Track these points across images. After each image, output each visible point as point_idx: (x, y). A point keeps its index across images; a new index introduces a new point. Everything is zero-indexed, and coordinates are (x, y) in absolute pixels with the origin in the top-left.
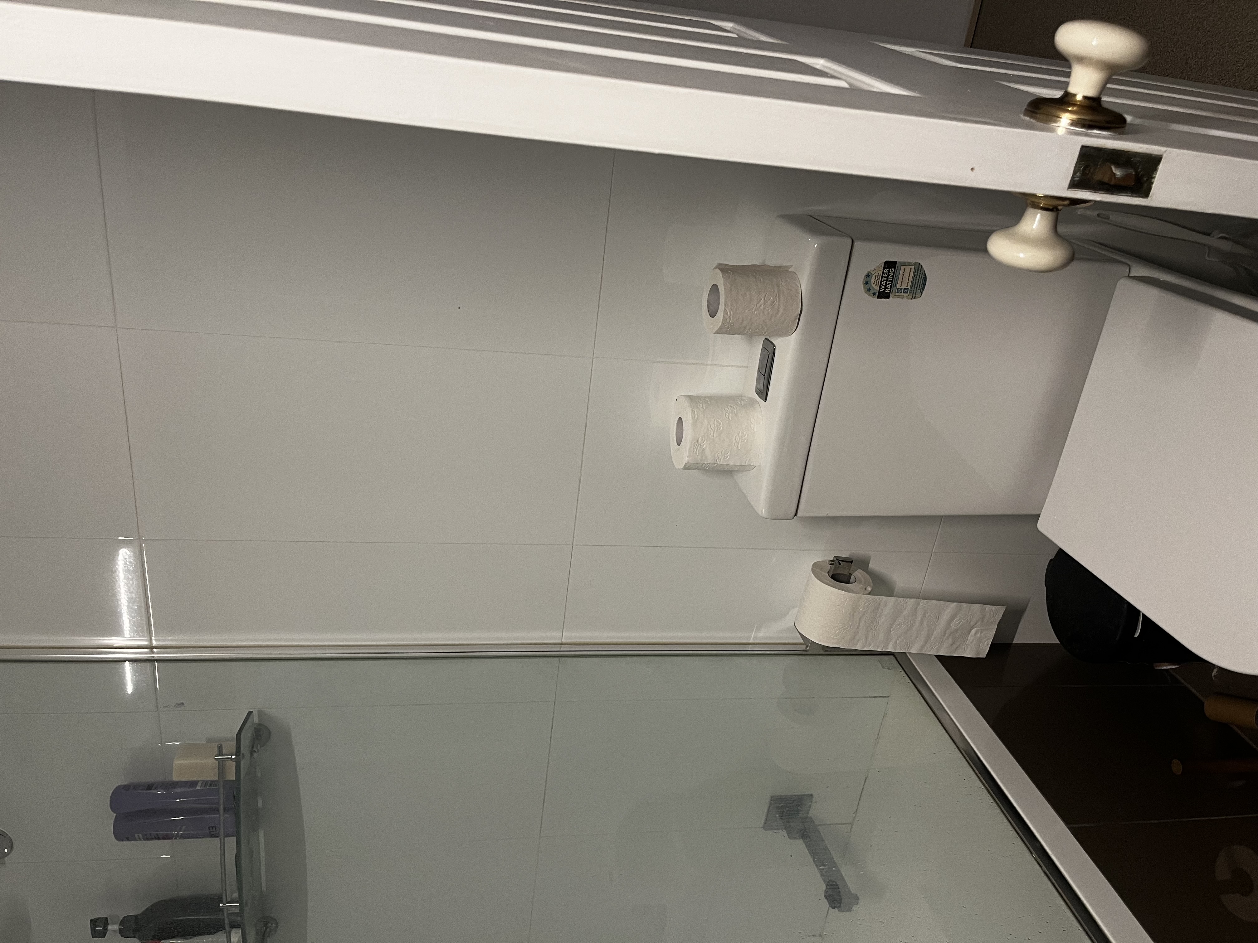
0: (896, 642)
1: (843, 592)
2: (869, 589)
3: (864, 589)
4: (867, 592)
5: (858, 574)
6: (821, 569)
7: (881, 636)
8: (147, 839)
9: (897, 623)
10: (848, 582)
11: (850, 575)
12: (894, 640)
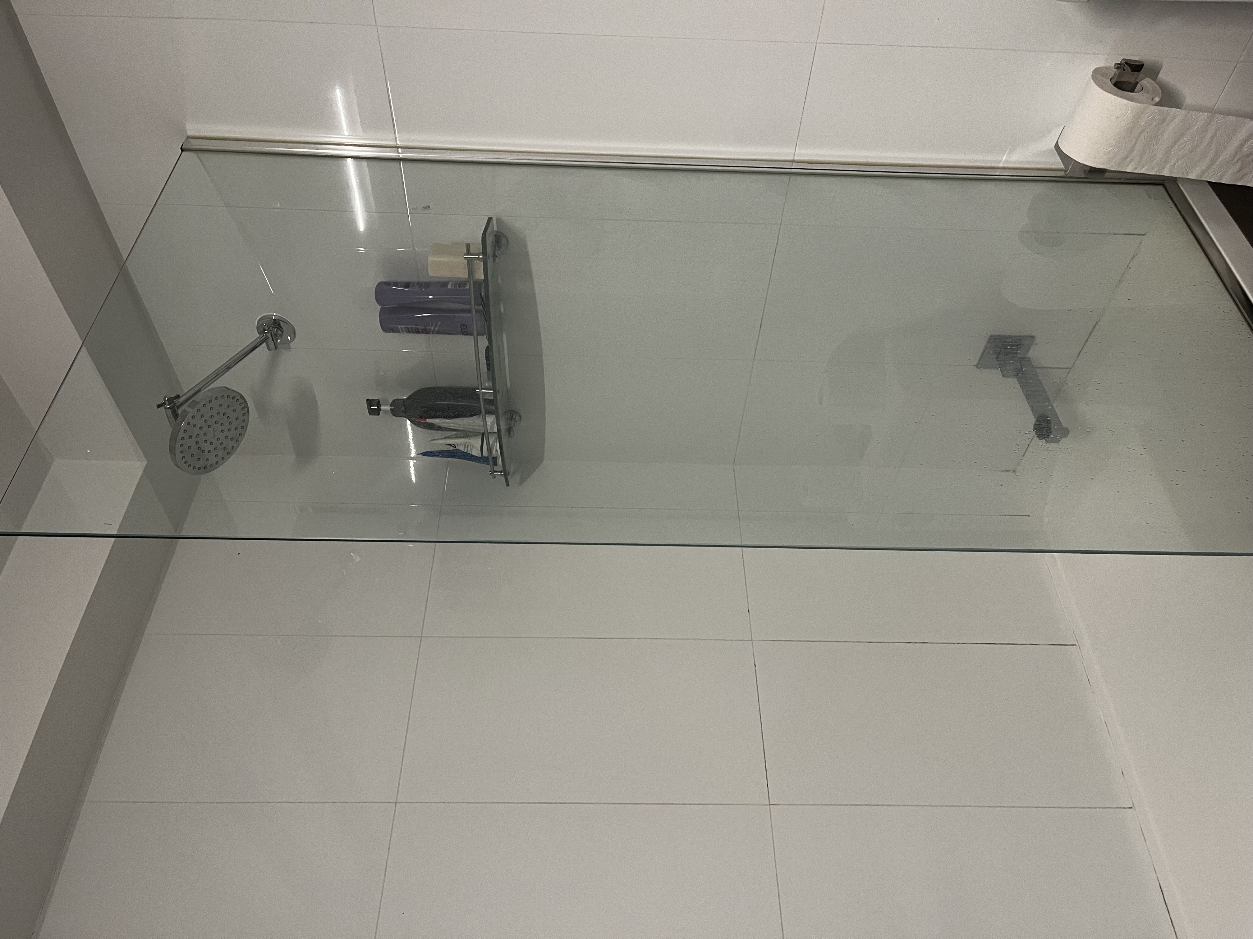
0: (1174, 164)
1: (1126, 101)
2: (1157, 99)
3: (1151, 99)
4: (1154, 102)
5: (1146, 82)
6: (1104, 75)
7: (1159, 156)
8: (409, 332)
9: (1181, 141)
10: (1133, 91)
11: (1137, 83)
12: (1172, 163)
